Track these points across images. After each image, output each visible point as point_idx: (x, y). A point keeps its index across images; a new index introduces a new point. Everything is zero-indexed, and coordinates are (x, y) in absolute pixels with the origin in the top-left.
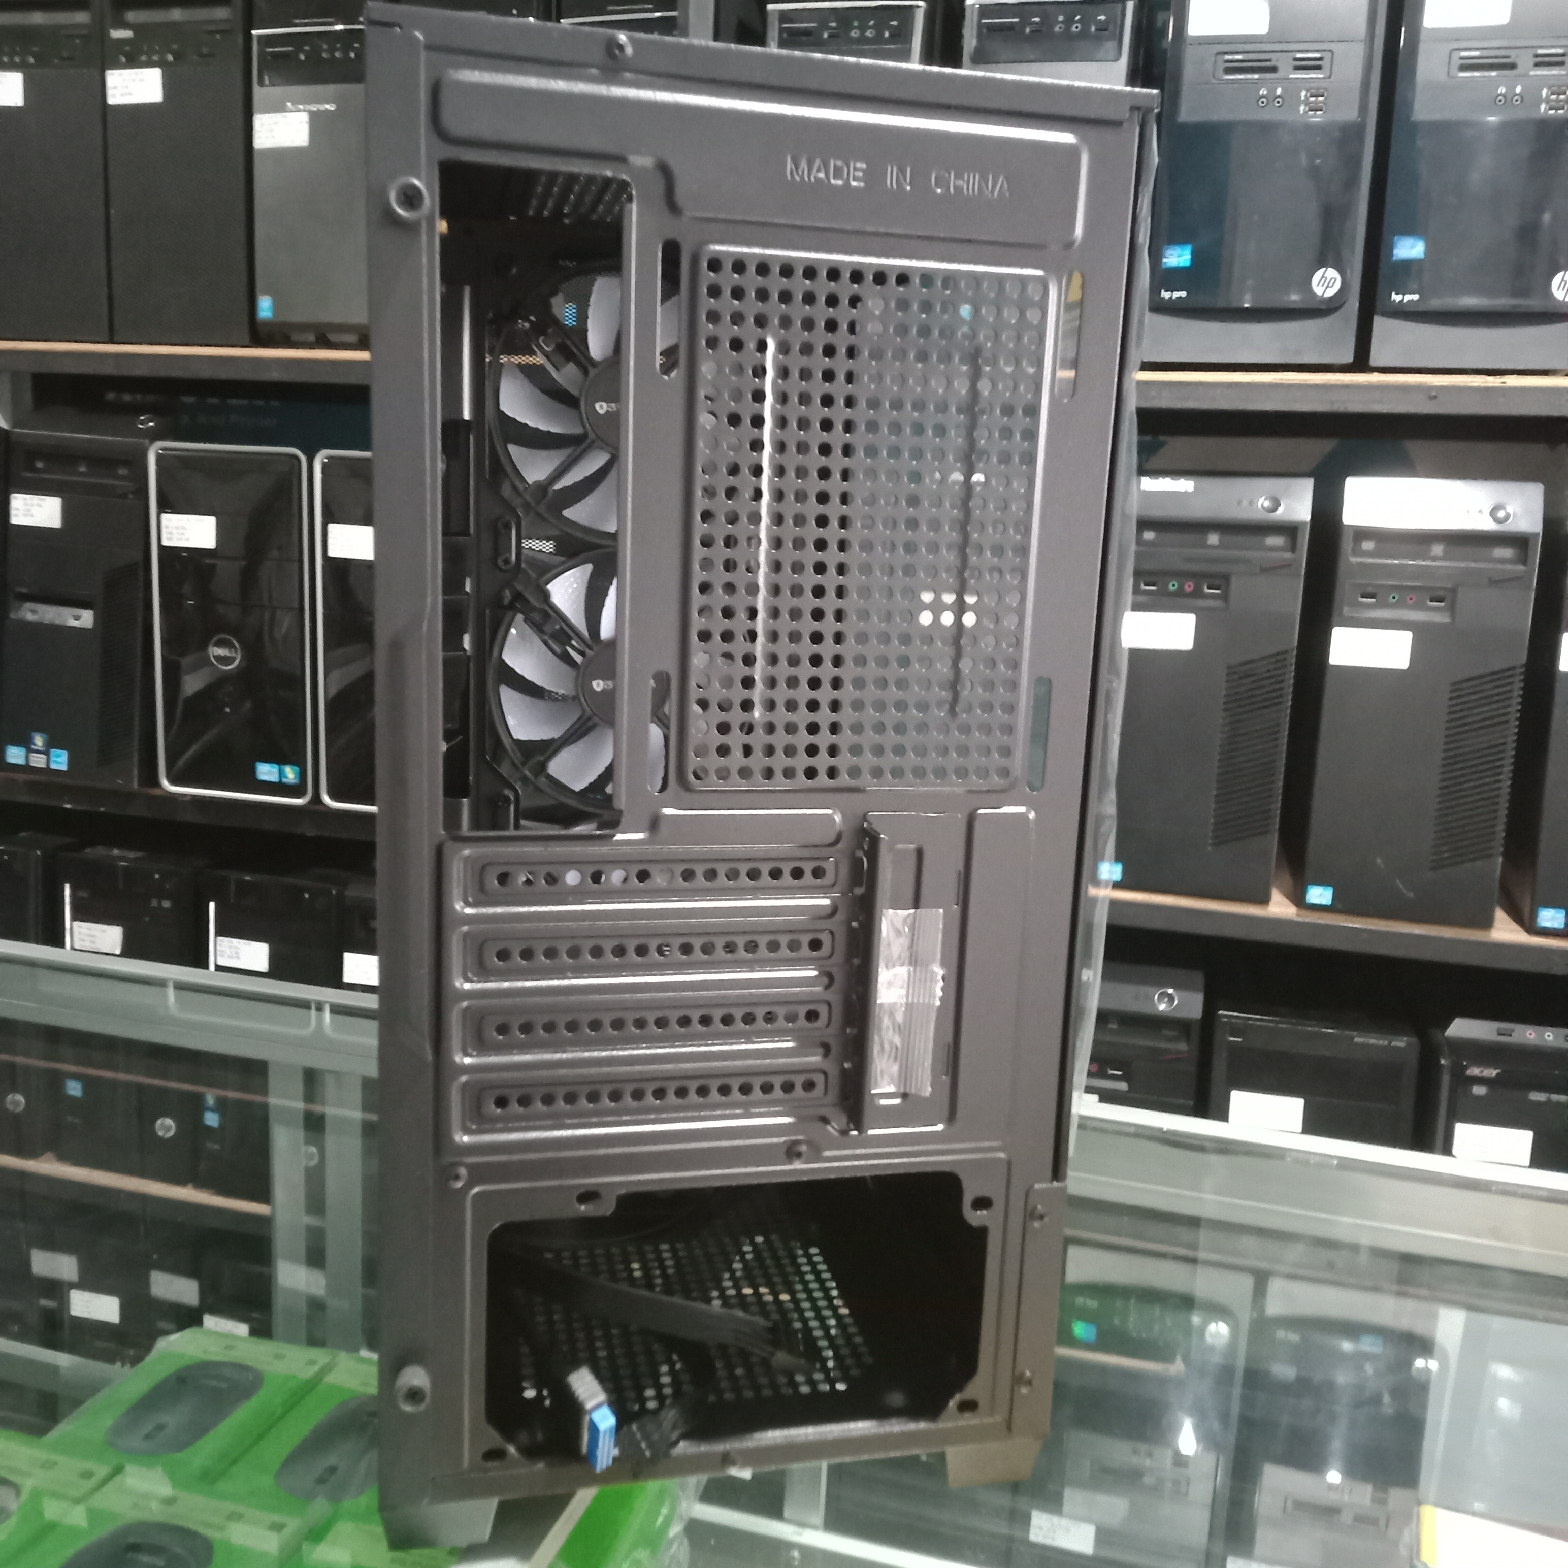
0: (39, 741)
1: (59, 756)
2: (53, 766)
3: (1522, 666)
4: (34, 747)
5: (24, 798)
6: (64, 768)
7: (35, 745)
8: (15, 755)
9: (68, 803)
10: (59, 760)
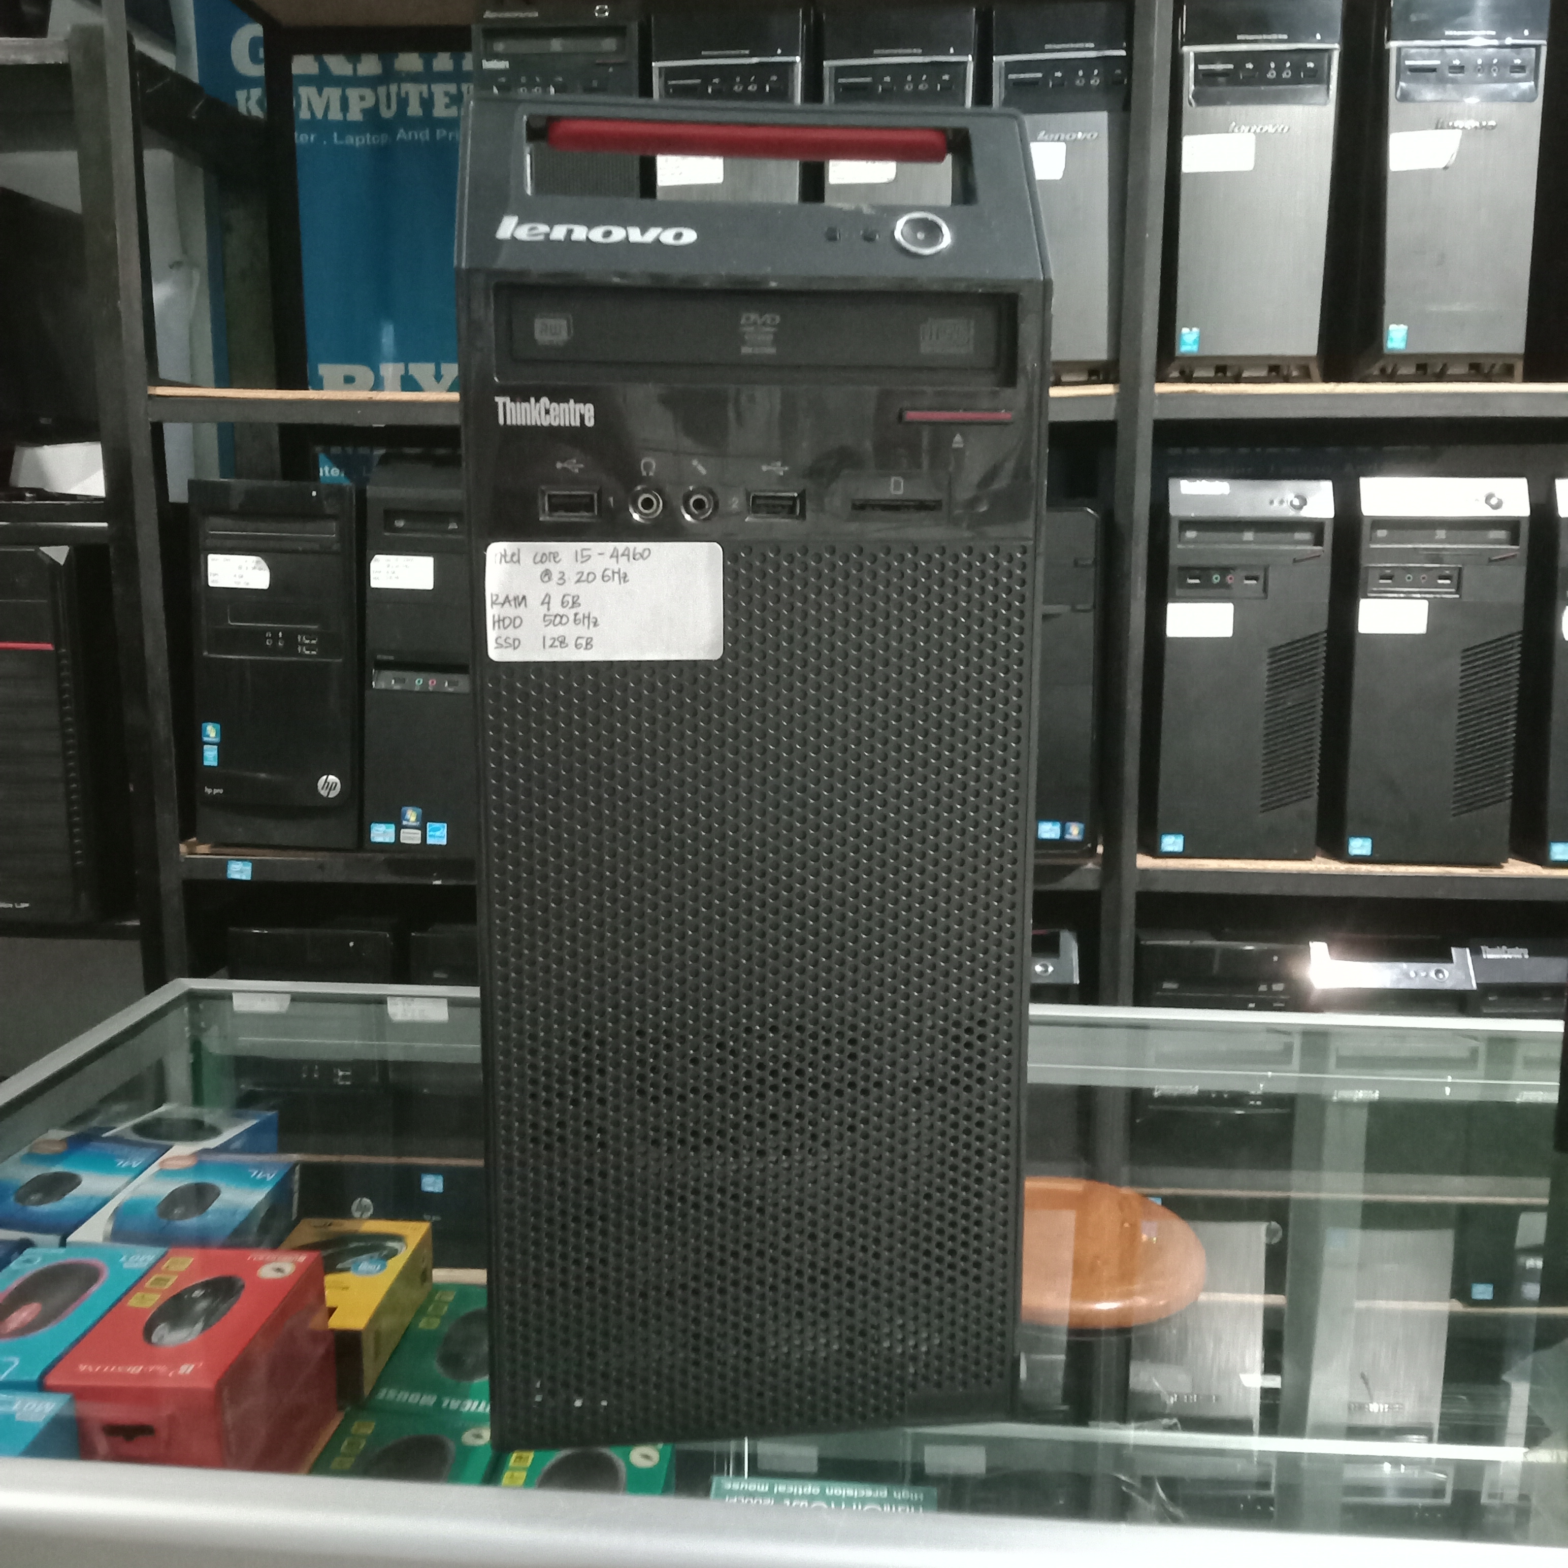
0: (412, 815)
1: (438, 829)
2: (430, 841)
4: (405, 823)
5: (385, 878)
6: (444, 842)
7: (408, 820)
8: (381, 833)
9: (438, 879)
10: (438, 833)
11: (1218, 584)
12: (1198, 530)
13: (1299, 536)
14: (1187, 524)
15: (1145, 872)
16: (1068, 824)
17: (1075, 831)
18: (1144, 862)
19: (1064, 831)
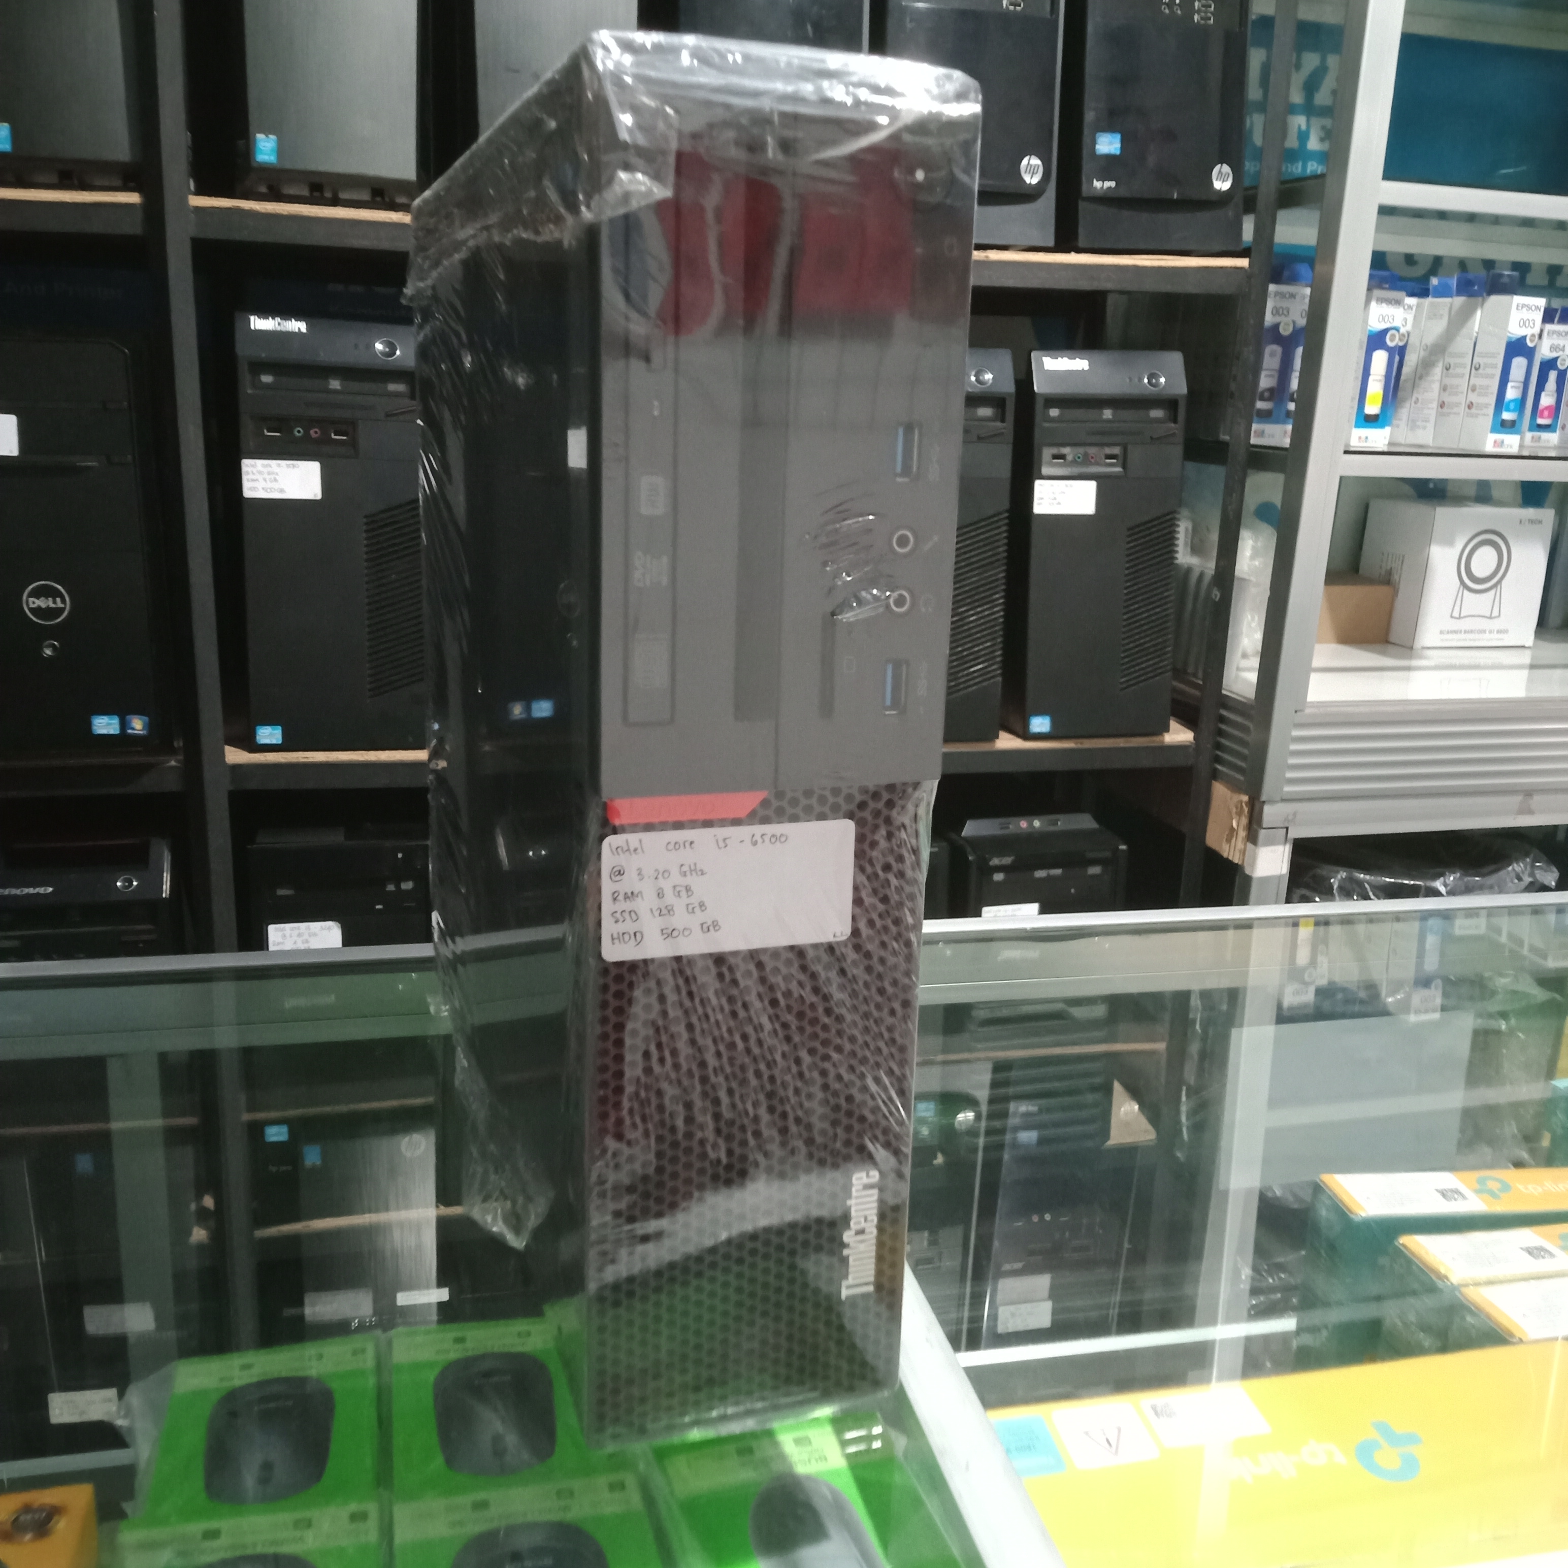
3: (1007, 511)
11: (301, 438)
12: (275, 374)
13: (392, 387)
14: (259, 367)
15: (236, 768)
16: (128, 717)
17: (138, 725)
18: (235, 756)
19: (124, 725)
